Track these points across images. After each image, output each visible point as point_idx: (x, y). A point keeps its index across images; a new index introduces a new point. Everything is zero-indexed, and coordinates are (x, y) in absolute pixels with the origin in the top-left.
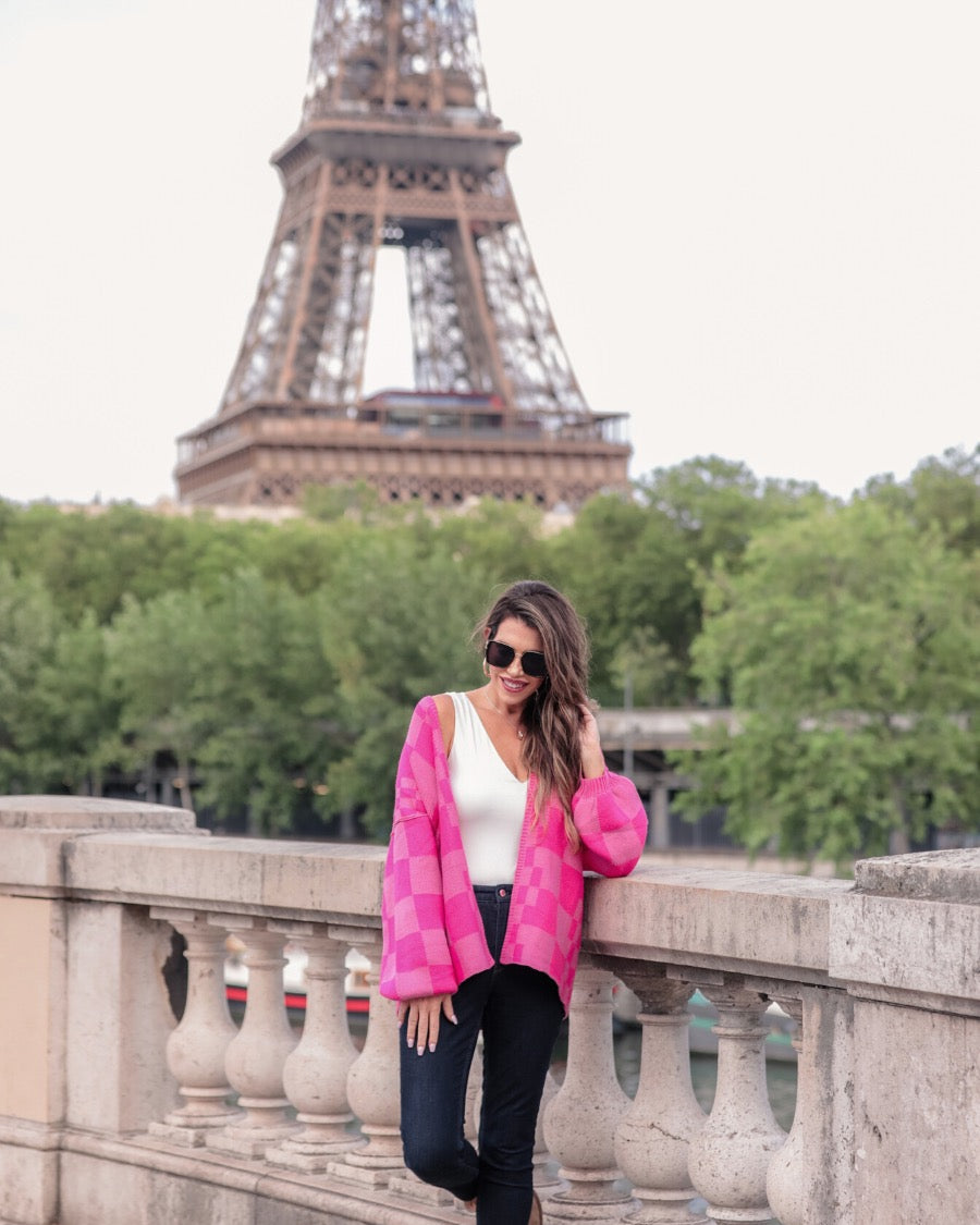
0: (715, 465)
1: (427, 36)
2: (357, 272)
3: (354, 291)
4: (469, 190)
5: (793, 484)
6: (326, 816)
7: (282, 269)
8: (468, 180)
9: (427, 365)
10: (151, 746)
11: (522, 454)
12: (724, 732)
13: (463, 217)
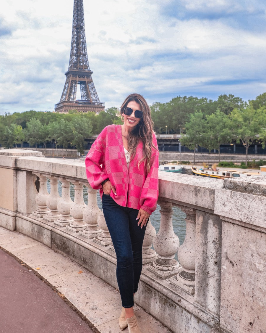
1: (82, 61)
2: (75, 87)
3: (75, 89)
4: (87, 78)
6: (72, 146)
7: (66, 86)
8: (87, 77)
10: (52, 139)
11: (93, 107)
13: (86, 81)
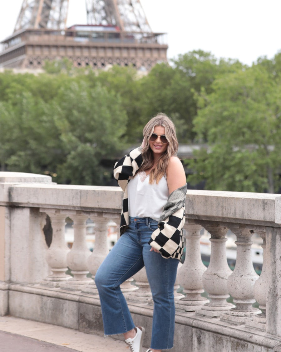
0: (201, 53)
5: (230, 59)
9: (91, 14)
12: (205, 153)
